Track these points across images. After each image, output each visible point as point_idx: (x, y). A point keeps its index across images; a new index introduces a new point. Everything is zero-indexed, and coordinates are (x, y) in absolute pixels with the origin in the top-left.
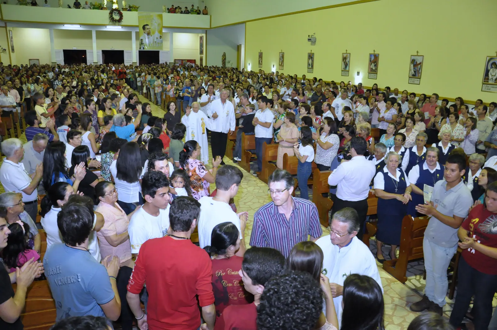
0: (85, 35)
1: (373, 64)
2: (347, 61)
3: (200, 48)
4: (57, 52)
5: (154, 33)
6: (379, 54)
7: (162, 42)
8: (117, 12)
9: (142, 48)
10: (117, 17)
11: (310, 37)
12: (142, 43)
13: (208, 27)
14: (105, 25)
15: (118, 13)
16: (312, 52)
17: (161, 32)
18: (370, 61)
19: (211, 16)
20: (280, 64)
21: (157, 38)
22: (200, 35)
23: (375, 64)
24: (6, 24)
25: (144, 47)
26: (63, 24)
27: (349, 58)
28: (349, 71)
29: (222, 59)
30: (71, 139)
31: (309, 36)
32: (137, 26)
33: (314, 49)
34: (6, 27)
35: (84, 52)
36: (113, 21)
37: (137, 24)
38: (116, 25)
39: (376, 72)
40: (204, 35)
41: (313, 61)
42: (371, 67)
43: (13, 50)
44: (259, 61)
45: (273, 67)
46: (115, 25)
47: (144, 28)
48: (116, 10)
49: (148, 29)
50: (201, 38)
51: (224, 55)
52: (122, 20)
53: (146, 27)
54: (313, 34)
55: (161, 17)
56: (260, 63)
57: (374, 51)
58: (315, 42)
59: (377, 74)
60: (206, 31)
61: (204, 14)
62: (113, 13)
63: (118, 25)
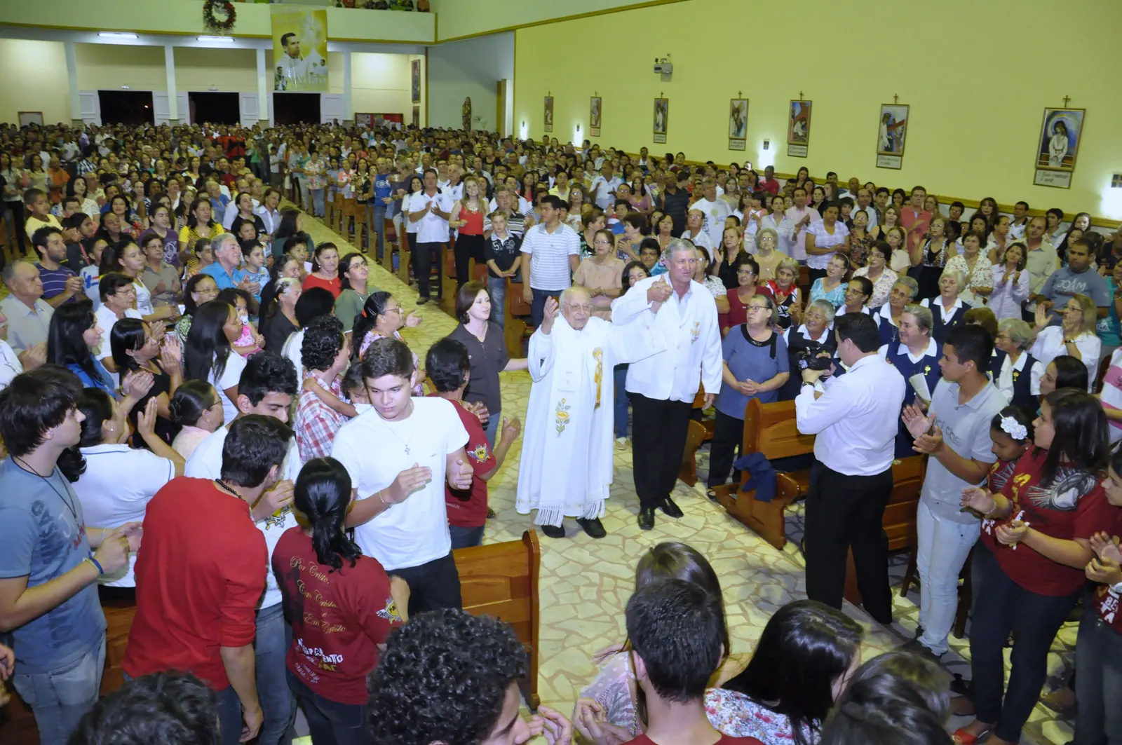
0: (149, 56)
1: (798, 124)
2: (741, 116)
3: (413, 88)
4: (84, 97)
5: (307, 52)
6: (811, 102)
7: (326, 74)
8: (223, 5)
9: (280, 88)
10: (221, 17)
11: (659, 62)
12: (280, 76)
13: (431, 39)
14: (194, 35)
15: (225, 8)
16: (664, 97)
17: (323, 51)
18: (793, 117)
19: (436, 15)
20: (593, 123)
21: (315, 65)
22: (413, 58)
23: (803, 123)
25: (285, 84)
26: (97, 31)
27: (745, 110)
28: (745, 140)
29: (464, 111)
30: (110, 294)
31: (657, 60)
32: (269, 38)
33: (667, 90)
35: (147, 97)
36: (214, 26)
37: (268, 32)
38: (220, 35)
39: (804, 141)
40: (422, 58)
41: (665, 117)
42: (795, 131)
44: (546, 117)
45: (578, 130)
46: (217, 34)
47: (284, 41)
49: (294, 43)
50: (415, 65)
51: (468, 104)
52: (235, 24)
53: (288, 38)
54: (666, 57)
55: (322, 15)
56: (548, 121)
57: (801, 94)
58: (671, 73)
59: (807, 146)
60: (426, 49)
61: (419, 10)
62: (214, 6)
63: (226, 35)
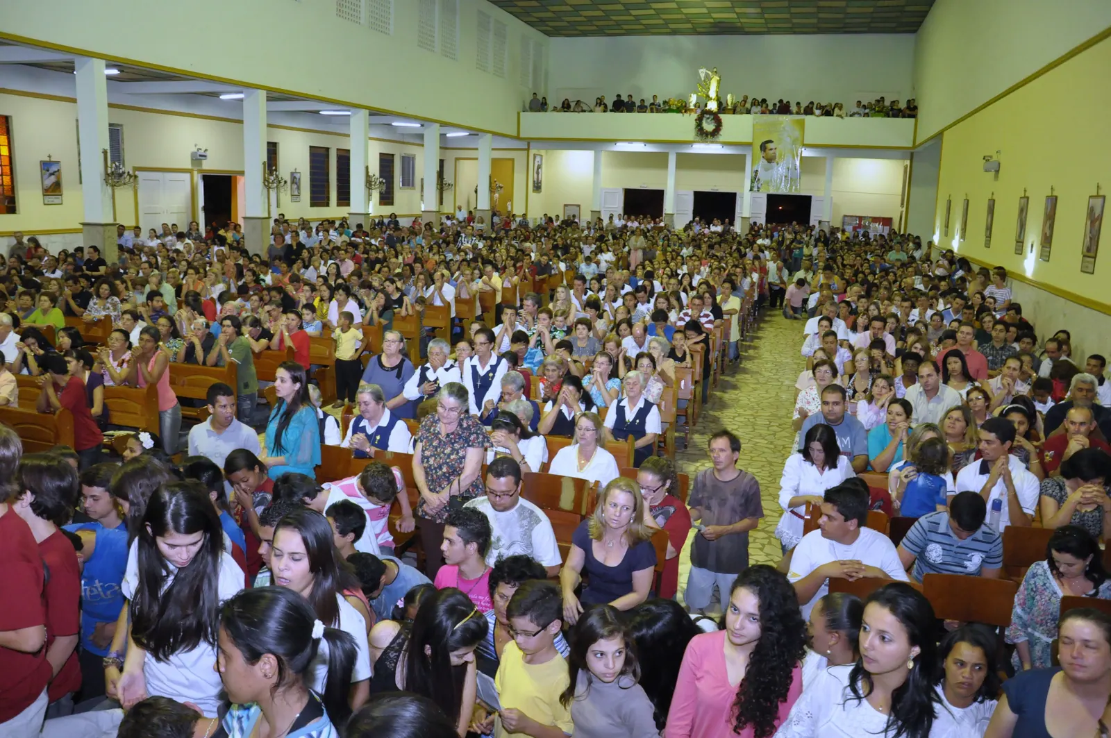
0: (657, 161)
1: (1048, 223)
2: (1024, 216)
3: (903, 192)
4: (612, 193)
8: (711, 117)
9: (756, 189)
10: (709, 126)
12: (757, 179)
13: (908, 144)
14: (690, 143)
15: (713, 119)
16: (994, 197)
17: (798, 156)
18: (1046, 214)
19: (917, 120)
20: (963, 226)
21: (789, 169)
22: (903, 163)
23: (1051, 222)
24: (529, 144)
25: (760, 185)
26: (615, 141)
27: (1026, 210)
28: (1023, 242)
31: (985, 158)
32: (749, 145)
33: (997, 189)
34: (528, 149)
36: (702, 134)
37: (749, 140)
38: (707, 142)
39: (1050, 242)
40: (908, 162)
41: (992, 219)
42: (1046, 231)
43: (537, 187)
44: (947, 221)
45: (957, 236)
47: (763, 147)
48: (710, 112)
49: (771, 149)
50: (906, 168)
52: (721, 133)
53: (767, 145)
54: (993, 154)
55: (801, 124)
56: (947, 225)
57: (1053, 188)
58: (997, 171)
59: (1051, 248)
60: (910, 154)
61: (903, 116)
62: (704, 119)
63: (712, 142)
